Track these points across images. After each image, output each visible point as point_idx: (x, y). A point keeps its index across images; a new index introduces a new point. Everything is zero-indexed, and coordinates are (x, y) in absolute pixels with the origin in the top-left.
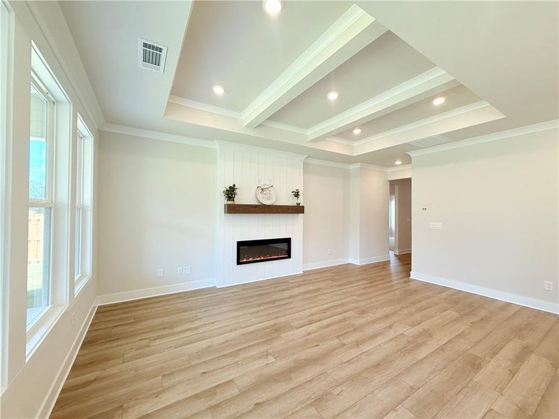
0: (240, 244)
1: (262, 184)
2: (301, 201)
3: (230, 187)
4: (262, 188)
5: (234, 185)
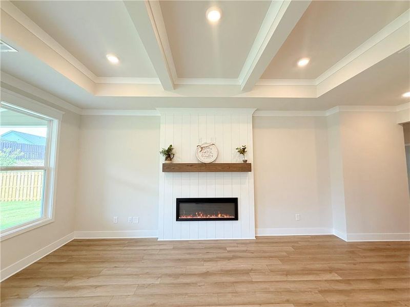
0: (180, 201)
1: (203, 142)
3: (168, 148)
4: (202, 147)
5: (171, 145)
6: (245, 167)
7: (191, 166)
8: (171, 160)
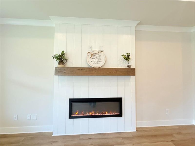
0: (72, 101)
1: (93, 50)
4: (92, 53)
5: (63, 51)
6: (130, 71)
7: (82, 70)
8: (64, 64)
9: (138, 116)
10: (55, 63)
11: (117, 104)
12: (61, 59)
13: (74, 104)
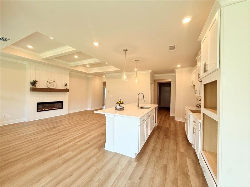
1: (50, 80)
2: (68, 87)
3: (34, 81)
5: (36, 80)
6: (67, 91)
8: (35, 86)
9: (69, 109)
10: (29, 86)
11: (61, 104)
12: (34, 83)
13: (39, 105)
